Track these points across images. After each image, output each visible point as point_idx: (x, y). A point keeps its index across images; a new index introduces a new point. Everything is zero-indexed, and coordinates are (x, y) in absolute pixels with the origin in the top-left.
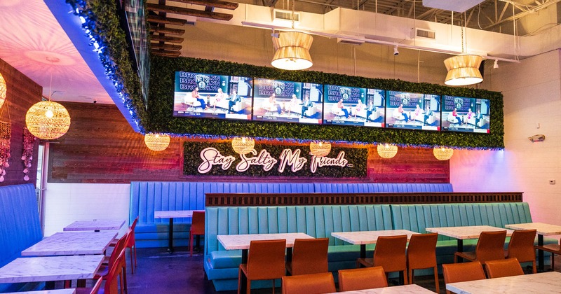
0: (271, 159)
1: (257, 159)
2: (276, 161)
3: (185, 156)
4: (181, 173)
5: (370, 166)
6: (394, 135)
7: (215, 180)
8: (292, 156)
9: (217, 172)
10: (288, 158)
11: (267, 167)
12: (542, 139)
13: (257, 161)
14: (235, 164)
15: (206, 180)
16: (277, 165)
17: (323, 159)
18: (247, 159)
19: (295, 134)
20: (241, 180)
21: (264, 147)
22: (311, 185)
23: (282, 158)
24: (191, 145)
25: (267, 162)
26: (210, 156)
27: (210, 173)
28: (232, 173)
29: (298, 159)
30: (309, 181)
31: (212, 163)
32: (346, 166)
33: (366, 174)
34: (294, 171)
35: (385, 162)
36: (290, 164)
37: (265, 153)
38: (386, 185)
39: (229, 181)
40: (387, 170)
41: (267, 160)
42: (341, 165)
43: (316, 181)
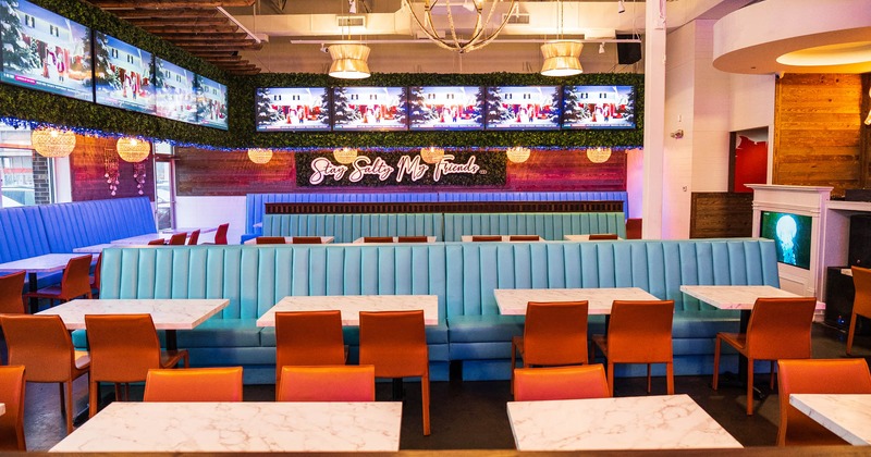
0: (387, 167)
1: (372, 168)
2: (392, 170)
3: (297, 167)
4: (295, 184)
5: (510, 172)
7: (329, 191)
8: (411, 163)
9: (329, 182)
10: (406, 165)
11: (383, 176)
13: (371, 170)
14: (347, 173)
15: (321, 191)
16: (395, 174)
17: (449, 165)
18: (360, 168)
19: (380, 143)
20: (357, 191)
21: (378, 154)
22: (434, 195)
23: (399, 166)
24: (301, 155)
25: (382, 170)
26: (321, 166)
27: (323, 184)
28: (345, 184)
29: (418, 166)
30: (433, 190)
31: (323, 173)
32: (478, 173)
33: (505, 182)
34: (414, 180)
35: (522, 166)
36: (408, 173)
37: (380, 161)
39: (345, 191)
40: (535, 176)
41: (382, 169)
42: (471, 172)
43: (442, 190)
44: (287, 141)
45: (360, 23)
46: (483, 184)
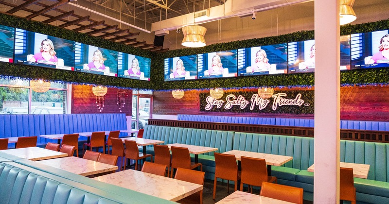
0: (245, 101)
1: (236, 101)
2: (248, 103)
3: (200, 101)
4: (199, 110)
8: (259, 99)
9: (215, 109)
10: (255, 100)
11: (243, 107)
13: (236, 103)
14: (224, 104)
15: (211, 114)
16: (249, 105)
17: (283, 100)
18: (230, 102)
21: (241, 93)
22: (273, 119)
23: (252, 100)
24: (202, 94)
25: (242, 103)
26: (210, 101)
27: (211, 111)
28: (222, 110)
29: (263, 100)
30: (273, 116)
31: (212, 104)
32: (303, 105)
34: (260, 109)
36: (257, 105)
37: (241, 97)
39: (222, 115)
41: (242, 102)
44: (177, 86)
45: (203, 14)
46: (307, 113)
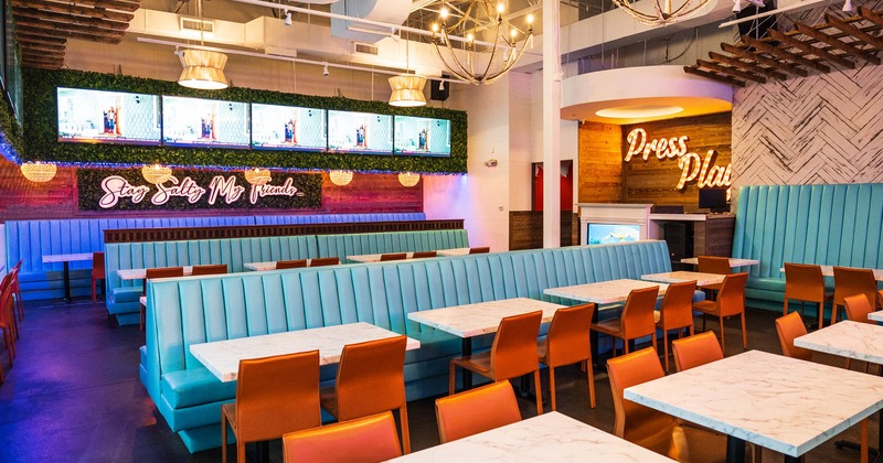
0: (198, 188)
1: (179, 189)
2: (204, 191)
3: (79, 187)
4: (77, 208)
5: (325, 194)
6: (339, 160)
7: (124, 216)
8: (225, 185)
9: (125, 205)
10: (219, 187)
11: (193, 198)
12: (494, 164)
13: (179, 191)
14: (149, 195)
15: (112, 216)
16: (206, 196)
17: (266, 187)
18: (165, 189)
19: (217, 161)
20: (159, 216)
21: (187, 173)
22: (251, 218)
23: (212, 187)
24: (87, 172)
25: (192, 191)
26: (114, 187)
27: (116, 207)
28: (146, 206)
29: (233, 187)
30: (248, 214)
31: (117, 195)
32: (295, 195)
33: (321, 204)
34: (229, 202)
35: (343, 189)
36: (222, 195)
37: (190, 181)
38: (345, 216)
39: (143, 216)
40: (347, 198)
41: (192, 190)
42: (289, 194)
43: (258, 213)
46: (299, 207)
